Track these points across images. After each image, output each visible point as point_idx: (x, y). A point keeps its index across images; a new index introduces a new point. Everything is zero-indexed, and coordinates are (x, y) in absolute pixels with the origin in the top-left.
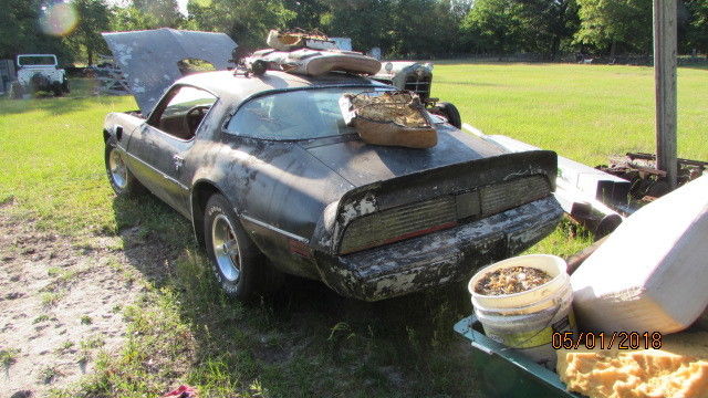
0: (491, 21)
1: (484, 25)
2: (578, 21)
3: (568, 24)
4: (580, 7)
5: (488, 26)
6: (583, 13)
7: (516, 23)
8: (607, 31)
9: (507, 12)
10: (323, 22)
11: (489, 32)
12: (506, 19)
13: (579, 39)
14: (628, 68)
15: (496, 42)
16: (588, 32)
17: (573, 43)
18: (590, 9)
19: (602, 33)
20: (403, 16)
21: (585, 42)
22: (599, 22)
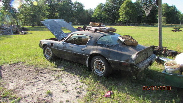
0: (99, 15)
1: (97, 16)
2: (119, 16)
3: (117, 16)
4: (119, 13)
5: (98, 17)
6: (120, 14)
7: (105, 16)
8: (126, 18)
9: (103, 14)
10: (56, 15)
11: (99, 18)
12: (102, 15)
13: (120, 20)
14: (131, 27)
15: (100, 21)
16: (122, 18)
17: (118, 21)
18: (122, 13)
19: (125, 19)
20: (77, 14)
21: (121, 21)
22: (124, 16)
